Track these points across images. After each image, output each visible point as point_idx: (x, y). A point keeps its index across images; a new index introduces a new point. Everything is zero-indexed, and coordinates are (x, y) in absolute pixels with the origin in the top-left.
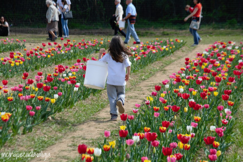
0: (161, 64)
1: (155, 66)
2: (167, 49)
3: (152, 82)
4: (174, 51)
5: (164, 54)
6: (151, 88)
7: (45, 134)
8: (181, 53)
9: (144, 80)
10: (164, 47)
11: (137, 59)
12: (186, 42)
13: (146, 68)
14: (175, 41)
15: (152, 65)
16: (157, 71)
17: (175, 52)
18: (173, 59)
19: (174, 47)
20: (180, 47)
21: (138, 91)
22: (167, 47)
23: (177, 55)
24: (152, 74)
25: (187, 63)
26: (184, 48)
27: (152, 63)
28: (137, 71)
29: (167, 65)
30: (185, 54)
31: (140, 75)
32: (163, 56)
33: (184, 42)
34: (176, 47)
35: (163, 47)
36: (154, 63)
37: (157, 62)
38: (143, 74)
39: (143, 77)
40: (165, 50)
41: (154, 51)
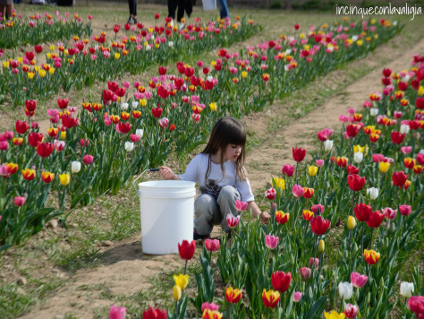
0: (344, 77)
1: (329, 83)
2: (360, 43)
3: (312, 126)
4: (375, 47)
5: (352, 54)
6: (305, 140)
7: (23, 273)
8: (391, 49)
9: (299, 117)
10: (355, 38)
11: (290, 68)
12: (403, 27)
13: (310, 87)
14: (380, 23)
15: (324, 80)
16: (331, 95)
17: (377, 50)
18: (371, 64)
19: (376, 36)
20: (391, 37)
21: (277, 147)
22: (359, 39)
23: (381, 54)
24: (318, 103)
25: (386, 82)
26: (398, 39)
27: (325, 75)
28: (288, 95)
29: (355, 79)
30: (397, 53)
31: (292, 104)
32: (351, 59)
33: (400, 26)
34: (381, 36)
35: (351, 37)
36: (328, 75)
37: (335, 73)
38: (300, 101)
39: (298, 111)
40: (355, 44)
41: (331, 47)
